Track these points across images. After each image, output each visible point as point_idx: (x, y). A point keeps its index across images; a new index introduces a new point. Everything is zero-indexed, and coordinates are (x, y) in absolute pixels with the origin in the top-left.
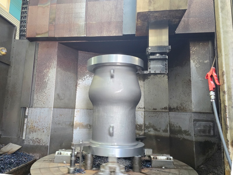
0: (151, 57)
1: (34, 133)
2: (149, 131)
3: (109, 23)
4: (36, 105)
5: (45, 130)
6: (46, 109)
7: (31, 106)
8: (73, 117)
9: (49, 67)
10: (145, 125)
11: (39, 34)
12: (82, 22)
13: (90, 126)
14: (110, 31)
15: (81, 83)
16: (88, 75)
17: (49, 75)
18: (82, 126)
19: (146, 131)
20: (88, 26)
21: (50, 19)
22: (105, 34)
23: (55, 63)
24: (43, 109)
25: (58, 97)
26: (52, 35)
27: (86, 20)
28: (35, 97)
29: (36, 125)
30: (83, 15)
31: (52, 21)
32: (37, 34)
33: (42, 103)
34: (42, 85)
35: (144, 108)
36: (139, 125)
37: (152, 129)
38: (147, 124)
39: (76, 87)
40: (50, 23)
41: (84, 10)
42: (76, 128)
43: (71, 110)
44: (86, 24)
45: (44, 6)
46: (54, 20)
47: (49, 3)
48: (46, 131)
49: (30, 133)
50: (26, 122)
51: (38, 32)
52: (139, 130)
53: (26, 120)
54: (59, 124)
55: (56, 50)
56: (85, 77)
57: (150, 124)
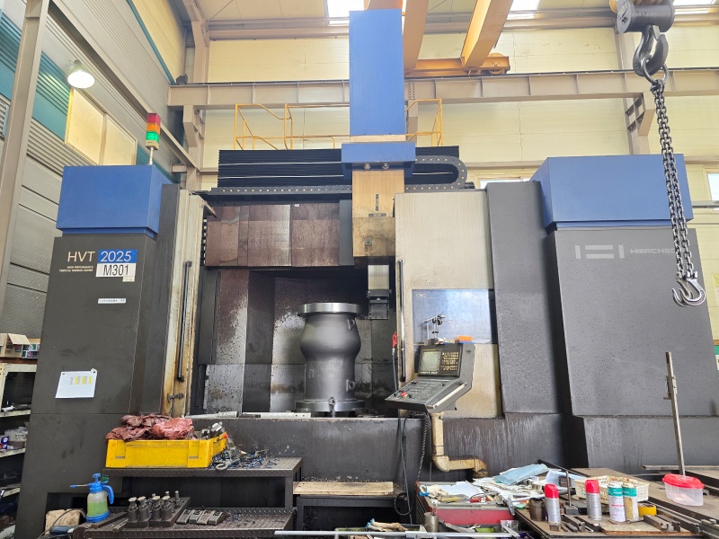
0: (371, 301)
1: (219, 400)
2: (379, 392)
3: (322, 250)
4: (219, 361)
5: (234, 395)
6: (235, 366)
7: (214, 363)
8: (269, 376)
9: (237, 306)
10: (373, 382)
11: (224, 262)
12: (286, 248)
13: (294, 388)
14: (323, 260)
15: (279, 325)
16: (289, 313)
17: (238, 318)
18: (282, 389)
19: (375, 392)
20: (294, 254)
21: (240, 241)
22: (316, 264)
23: (245, 301)
24: (230, 366)
25: (250, 348)
26: (242, 263)
27: (291, 245)
28: (219, 350)
29: (221, 388)
30: (287, 237)
31: (243, 244)
32: (221, 262)
33: (229, 358)
34: (229, 332)
35: (372, 359)
36: (364, 384)
37: (382, 389)
38: (376, 381)
39: (273, 332)
40: (240, 247)
41: (287, 231)
42: (274, 393)
43: (266, 366)
44: (291, 251)
45: (230, 222)
46: (246, 243)
47: (237, 219)
48: (236, 397)
49: (212, 400)
50: (206, 385)
51: (223, 259)
52: (365, 392)
53: (207, 382)
54: (252, 386)
55: (247, 282)
56: (286, 316)
57: (379, 381)
